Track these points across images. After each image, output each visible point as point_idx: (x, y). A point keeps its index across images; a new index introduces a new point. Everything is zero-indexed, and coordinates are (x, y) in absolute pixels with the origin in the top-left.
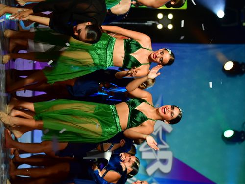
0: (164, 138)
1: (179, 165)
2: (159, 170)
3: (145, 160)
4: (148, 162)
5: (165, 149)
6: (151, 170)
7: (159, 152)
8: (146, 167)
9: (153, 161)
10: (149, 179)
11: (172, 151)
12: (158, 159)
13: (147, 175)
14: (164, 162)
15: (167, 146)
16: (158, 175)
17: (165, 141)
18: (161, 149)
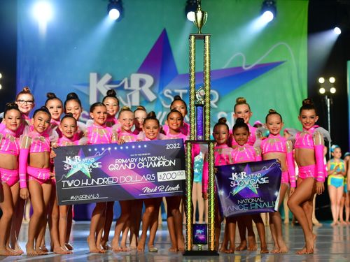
0: (118, 83)
1: (145, 68)
2: (151, 88)
3: (140, 103)
4: (143, 100)
5: (129, 81)
6: (151, 97)
7: (132, 88)
8: (147, 101)
9: (142, 94)
10: (161, 98)
11: (130, 75)
12: (140, 89)
13: (156, 100)
14: (142, 83)
15: (126, 80)
16: (156, 89)
17: (120, 82)
18: (129, 86)
